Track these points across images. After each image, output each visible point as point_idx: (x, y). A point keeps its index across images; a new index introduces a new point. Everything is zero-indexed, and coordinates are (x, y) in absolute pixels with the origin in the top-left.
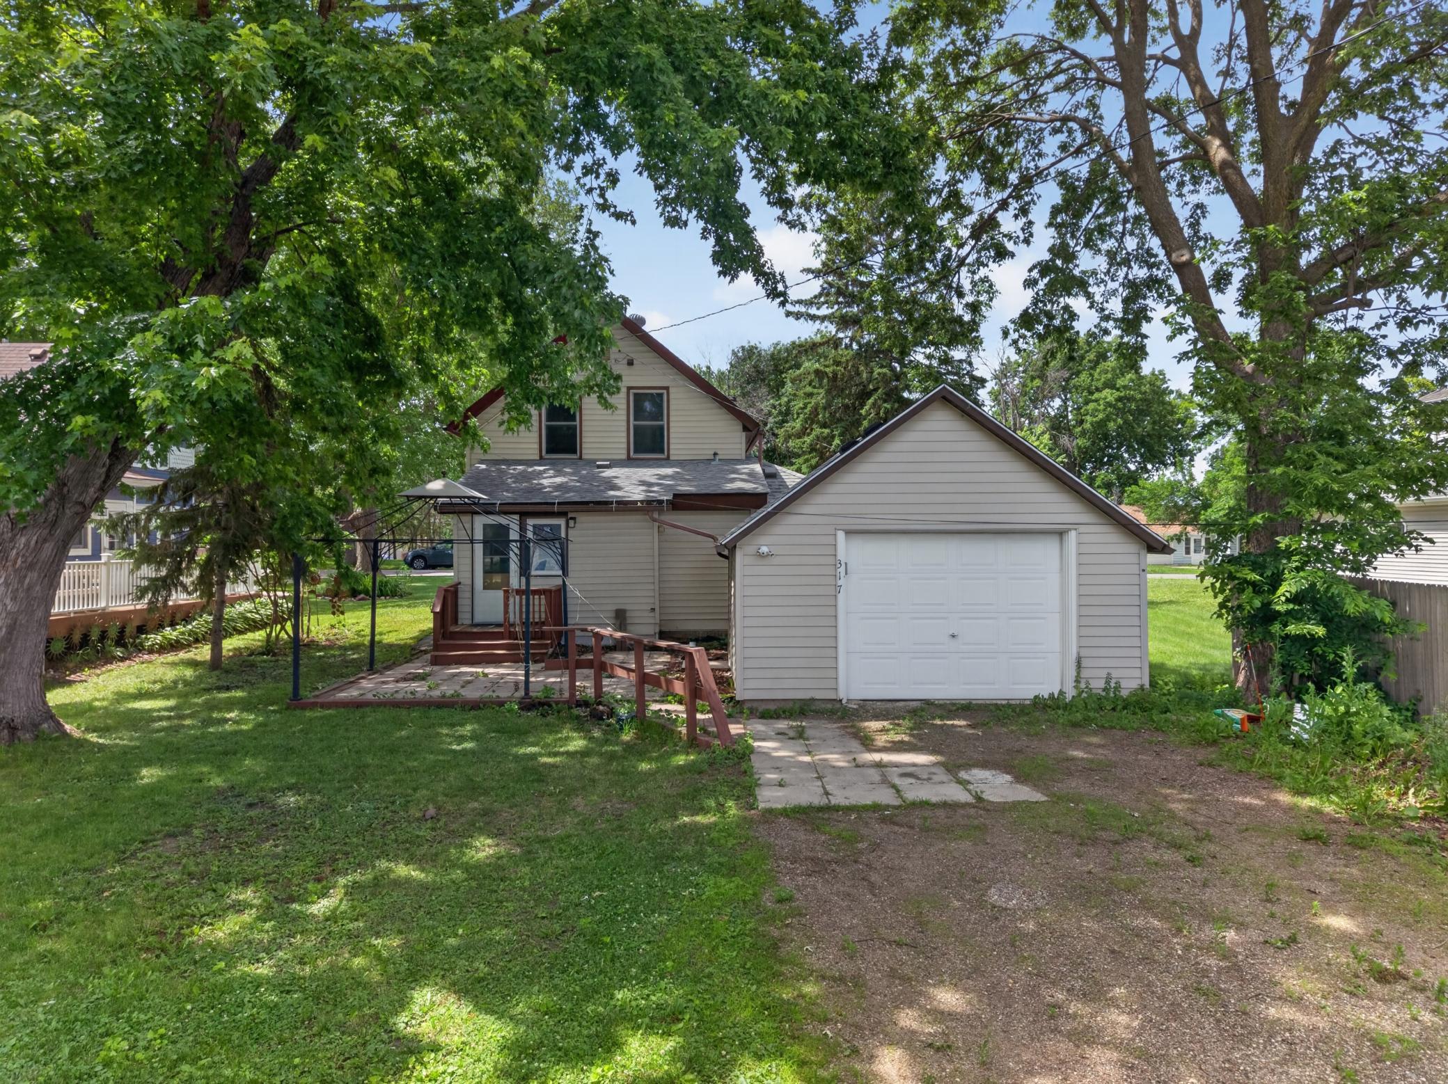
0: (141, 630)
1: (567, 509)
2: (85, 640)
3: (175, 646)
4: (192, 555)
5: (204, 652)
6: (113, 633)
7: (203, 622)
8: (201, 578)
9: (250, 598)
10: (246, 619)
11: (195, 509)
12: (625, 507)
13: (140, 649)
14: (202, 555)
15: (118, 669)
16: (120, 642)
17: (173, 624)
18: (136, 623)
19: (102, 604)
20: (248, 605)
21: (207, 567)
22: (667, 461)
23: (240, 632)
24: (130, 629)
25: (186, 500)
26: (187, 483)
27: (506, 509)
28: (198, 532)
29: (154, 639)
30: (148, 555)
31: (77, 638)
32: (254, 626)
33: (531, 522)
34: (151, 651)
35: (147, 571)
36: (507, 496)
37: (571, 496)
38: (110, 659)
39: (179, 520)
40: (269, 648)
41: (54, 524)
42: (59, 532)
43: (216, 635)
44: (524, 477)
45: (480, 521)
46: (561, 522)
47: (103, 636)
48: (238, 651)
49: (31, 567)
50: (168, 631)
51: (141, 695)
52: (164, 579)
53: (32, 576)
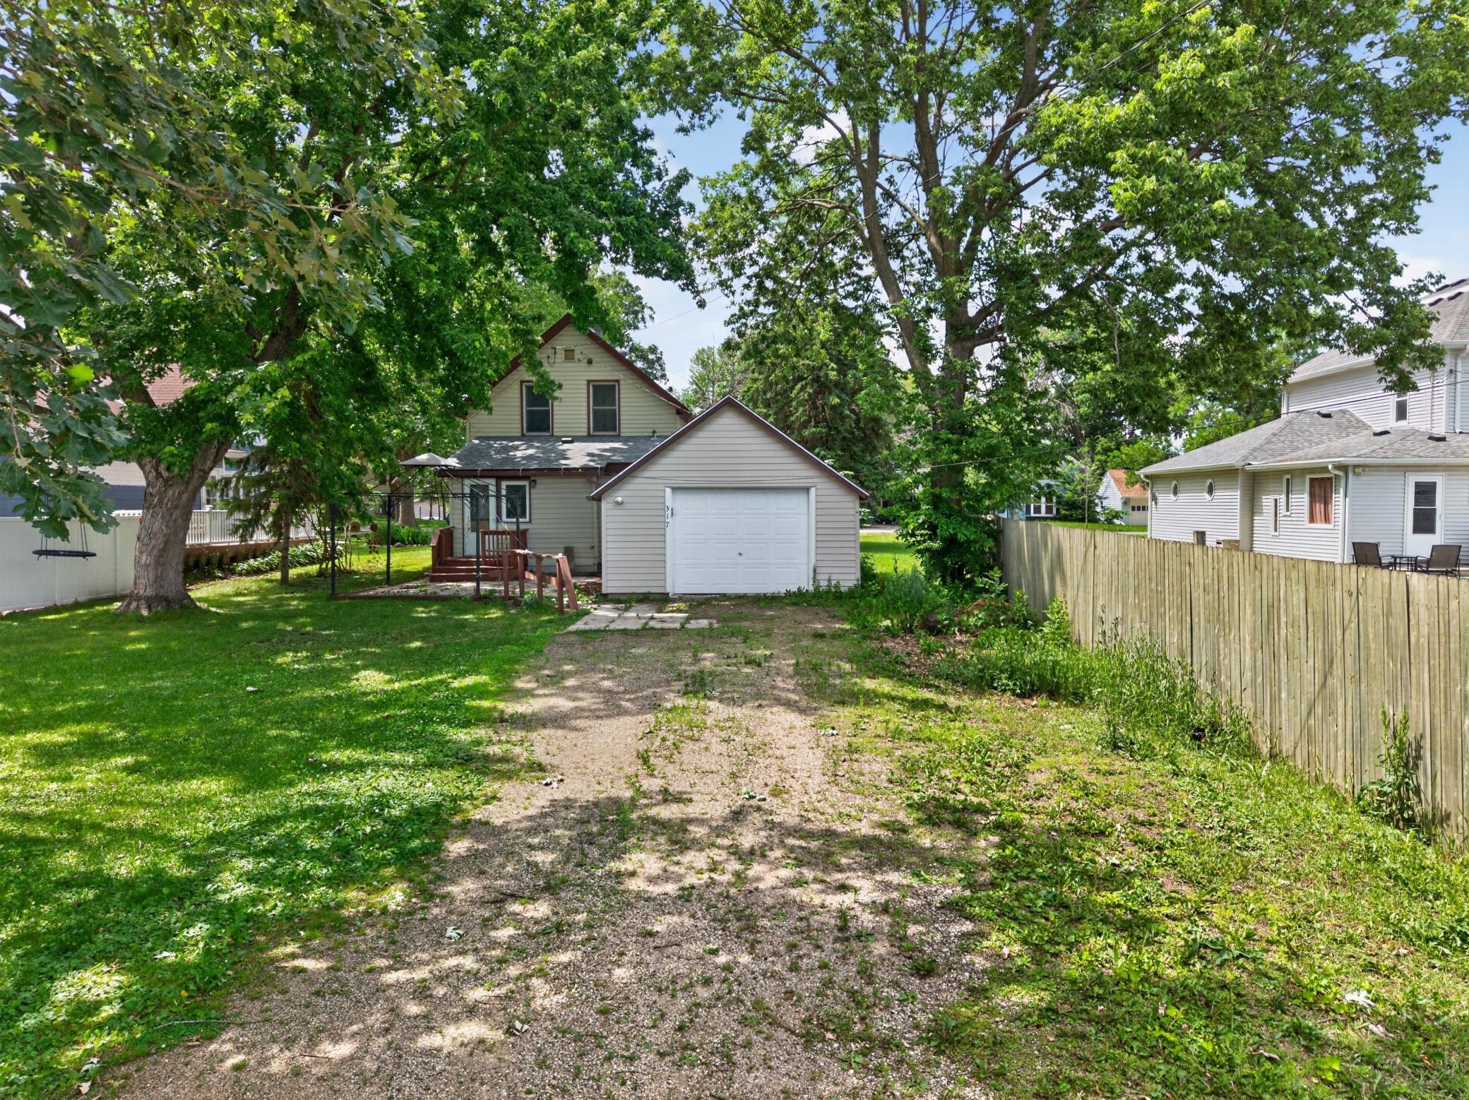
0: (234, 559)
1: (530, 475)
2: (197, 564)
3: (257, 571)
4: (267, 506)
5: (277, 575)
6: (215, 560)
7: (275, 556)
8: (274, 522)
9: (310, 541)
10: (306, 556)
11: (269, 473)
12: (570, 472)
13: (233, 572)
14: (273, 507)
15: (219, 584)
16: (220, 567)
17: (255, 557)
18: (230, 555)
19: (207, 541)
20: (308, 546)
21: (277, 514)
22: (617, 438)
23: (302, 565)
24: (226, 559)
25: (262, 469)
26: (264, 457)
27: (487, 474)
28: (270, 489)
29: (243, 566)
30: (238, 505)
31: (191, 562)
32: (312, 561)
33: (504, 484)
34: (240, 574)
35: (240, 516)
36: (487, 464)
37: (534, 465)
38: (214, 578)
39: (258, 482)
40: (321, 574)
41: (188, 483)
42: (191, 487)
43: (285, 565)
44: (506, 449)
45: (468, 482)
46: (525, 483)
47: (209, 562)
48: (300, 576)
49: (176, 507)
50: (251, 561)
51: (238, 594)
52: (250, 521)
53: (177, 513)
